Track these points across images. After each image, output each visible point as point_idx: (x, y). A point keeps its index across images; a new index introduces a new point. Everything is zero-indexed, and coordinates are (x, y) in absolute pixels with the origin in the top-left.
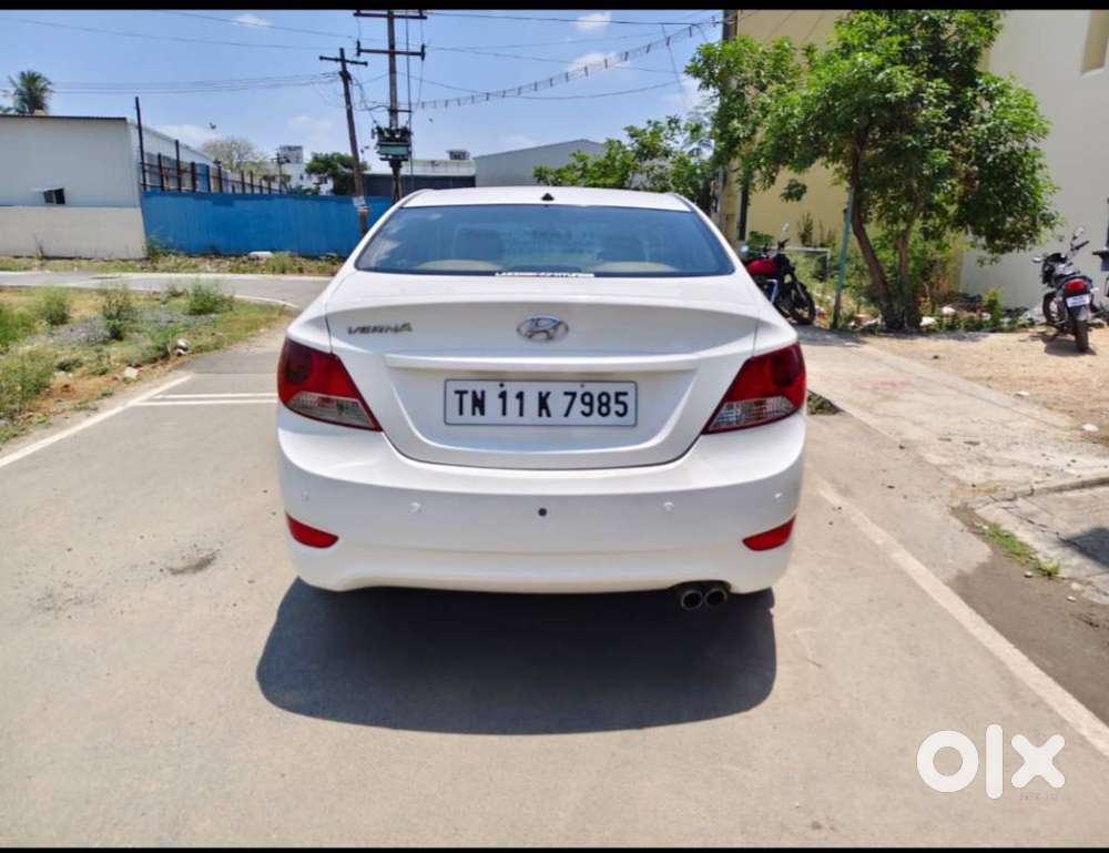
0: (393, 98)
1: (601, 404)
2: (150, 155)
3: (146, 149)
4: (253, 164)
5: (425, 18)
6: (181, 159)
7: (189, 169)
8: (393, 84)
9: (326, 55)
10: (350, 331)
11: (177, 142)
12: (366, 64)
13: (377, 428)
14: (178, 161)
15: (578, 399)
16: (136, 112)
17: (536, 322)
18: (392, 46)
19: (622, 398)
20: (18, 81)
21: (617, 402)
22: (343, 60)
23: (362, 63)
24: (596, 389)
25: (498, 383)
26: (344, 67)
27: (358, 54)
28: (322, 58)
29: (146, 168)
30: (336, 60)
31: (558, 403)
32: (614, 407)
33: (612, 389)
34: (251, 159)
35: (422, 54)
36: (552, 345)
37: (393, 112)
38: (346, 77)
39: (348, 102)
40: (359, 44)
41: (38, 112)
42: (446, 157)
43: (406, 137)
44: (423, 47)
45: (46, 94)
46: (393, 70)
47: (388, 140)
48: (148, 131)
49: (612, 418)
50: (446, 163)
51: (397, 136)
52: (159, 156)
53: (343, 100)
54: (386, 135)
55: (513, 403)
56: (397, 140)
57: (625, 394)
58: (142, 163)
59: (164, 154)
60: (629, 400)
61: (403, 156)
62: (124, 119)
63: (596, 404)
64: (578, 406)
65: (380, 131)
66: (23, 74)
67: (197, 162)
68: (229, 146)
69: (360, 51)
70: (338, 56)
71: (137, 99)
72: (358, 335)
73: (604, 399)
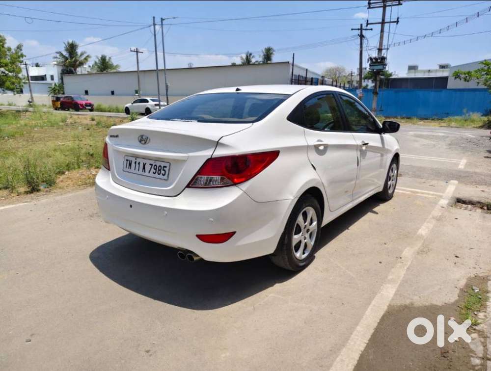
0: (381, 43)
1: (159, 170)
2: (295, 76)
3: (294, 73)
4: (344, 76)
5: (402, 4)
6: (308, 76)
7: (310, 80)
8: (382, 37)
9: (353, 28)
11: (307, 70)
12: (371, 29)
13: (109, 169)
14: (306, 77)
15: (153, 167)
16: (292, 59)
17: (142, 136)
18: (383, 20)
19: (165, 169)
20: (264, 51)
21: (164, 170)
22: (361, 29)
23: (369, 29)
24: (158, 164)
25: (135, 158)
26: (361, 32)
27: (367, 26)
28: (352, 29)
29: (293, 80)
30: (358, 29)
31: (148, 167)
32: (163, 172)
33: (163, 164)
34: (344, 75)
35: (397, 22)
36: (145, 146)
37: (380, 50)
38: (362, 36)
39: (361, 47)
40: (368, 21)
41: (269, 62)
42: (438, 68)
43: (383, 60)
44: (398, 18)
45: (272, 55)
46: (382, 31)
47: (375, 63)
48: (297, 66)
49: (161, 175)
50: (436, 71)
51: (379, 61)
52: (299, 76)
53: (359, 46)
54: (374, 60)
55: (137, 166)
56: (379, 62)
57: (166, 167)
58: (292, 79)
59: (301, 74)
60: (167, 169)
61: (381, 70)
62: (288, 62)
63: (157, 170)
64: (153, 170)
65: (371, 59)
66: (266, 49)
67: (314, 77)
68: (336, 69)
69: (368, 24)
70: (359, 28)
71: (294, 54)
73: (160, 168)
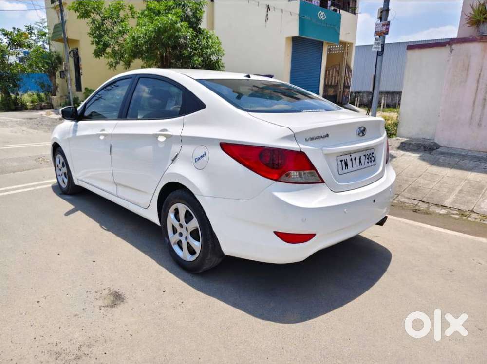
1: (370, 158)
10: (306, 140)
13: (323, 182)
15: (366, 157)
21: (373, 157)
24: (368, 153)
25: (349, 155)
31: (363, 159)
33: (371, 152)
49: (372, 163)
55: (354, 161)
64: (367, 160)
72: (310, 142)
